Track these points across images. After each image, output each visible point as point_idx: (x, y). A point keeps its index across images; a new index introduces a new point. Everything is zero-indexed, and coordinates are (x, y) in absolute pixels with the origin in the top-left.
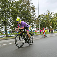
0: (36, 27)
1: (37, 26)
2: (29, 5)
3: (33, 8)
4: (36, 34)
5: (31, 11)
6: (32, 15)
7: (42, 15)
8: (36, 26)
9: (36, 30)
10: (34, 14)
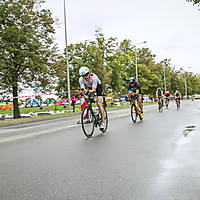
0: (58, 89)
1: (62, 84)
2: (31, 7)
3: (47, 20)
4: (58, 112)
5: (39, 28)
6: (43, 44)
7: (78, 46)
8: (56, 85)
9: (56, 98)
10: (50, 41)
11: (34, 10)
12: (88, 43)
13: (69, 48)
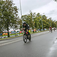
0: (20, 28)
3: (16, 9)
4: (20, 35)
5: (14, 11)
6: (15, 16)
7: (25, 16)
9: (20, 31)
10: (17, 15)
11: (12, 7)
12: (28, 15)
13: (22, 17)
